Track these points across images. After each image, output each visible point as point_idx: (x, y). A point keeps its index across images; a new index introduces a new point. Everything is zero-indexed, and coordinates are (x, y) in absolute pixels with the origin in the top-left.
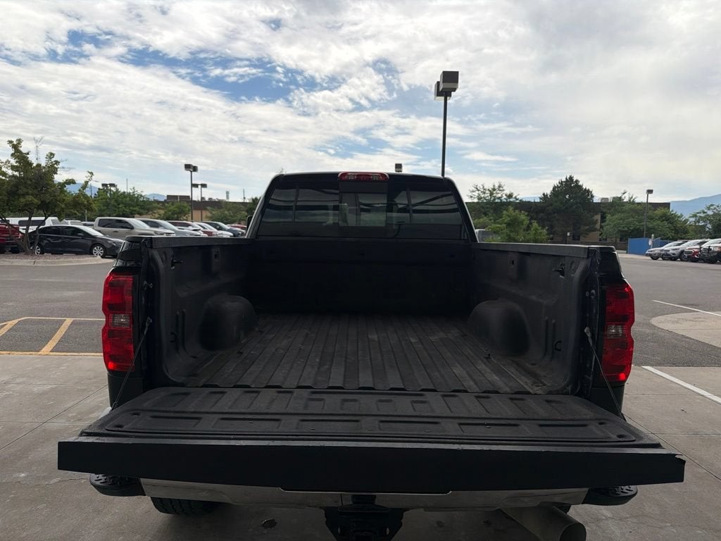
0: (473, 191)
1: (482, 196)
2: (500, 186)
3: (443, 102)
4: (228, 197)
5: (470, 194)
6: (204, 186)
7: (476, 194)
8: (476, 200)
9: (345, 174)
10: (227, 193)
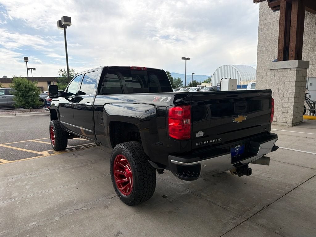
0: (60, 72)
1: (64, 74)
5: (58, 73)
7: (61, 73)
8: (62, 76)
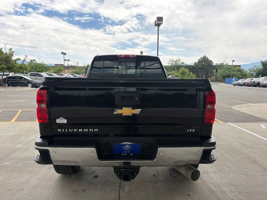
0: (169, 62)
1: (173, 63)
2: (179, 60)
3: (157, 28)
4: (78, 65)
5: (168, 63)
6: (69, 60)
7: (170, 62)
8: (170, 65)
9: (120, 55)
10: (78, 63)
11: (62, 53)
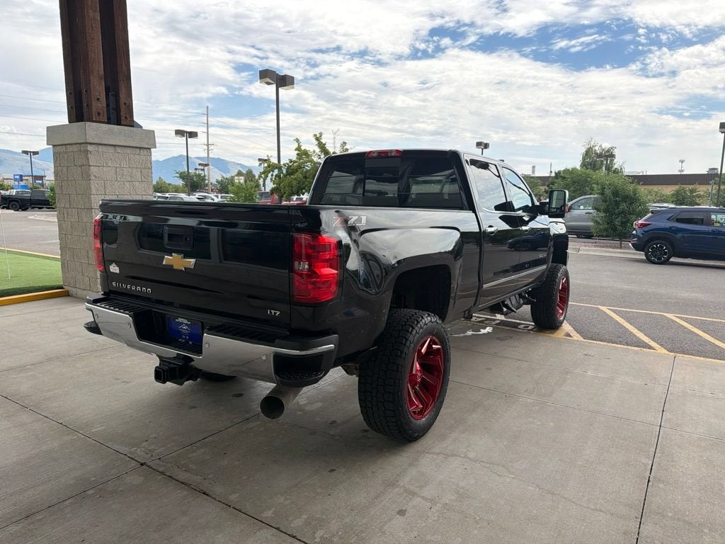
4: (533, 172)
10: (534, 167)
11: (479, 144)
